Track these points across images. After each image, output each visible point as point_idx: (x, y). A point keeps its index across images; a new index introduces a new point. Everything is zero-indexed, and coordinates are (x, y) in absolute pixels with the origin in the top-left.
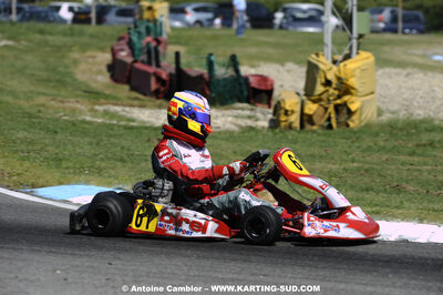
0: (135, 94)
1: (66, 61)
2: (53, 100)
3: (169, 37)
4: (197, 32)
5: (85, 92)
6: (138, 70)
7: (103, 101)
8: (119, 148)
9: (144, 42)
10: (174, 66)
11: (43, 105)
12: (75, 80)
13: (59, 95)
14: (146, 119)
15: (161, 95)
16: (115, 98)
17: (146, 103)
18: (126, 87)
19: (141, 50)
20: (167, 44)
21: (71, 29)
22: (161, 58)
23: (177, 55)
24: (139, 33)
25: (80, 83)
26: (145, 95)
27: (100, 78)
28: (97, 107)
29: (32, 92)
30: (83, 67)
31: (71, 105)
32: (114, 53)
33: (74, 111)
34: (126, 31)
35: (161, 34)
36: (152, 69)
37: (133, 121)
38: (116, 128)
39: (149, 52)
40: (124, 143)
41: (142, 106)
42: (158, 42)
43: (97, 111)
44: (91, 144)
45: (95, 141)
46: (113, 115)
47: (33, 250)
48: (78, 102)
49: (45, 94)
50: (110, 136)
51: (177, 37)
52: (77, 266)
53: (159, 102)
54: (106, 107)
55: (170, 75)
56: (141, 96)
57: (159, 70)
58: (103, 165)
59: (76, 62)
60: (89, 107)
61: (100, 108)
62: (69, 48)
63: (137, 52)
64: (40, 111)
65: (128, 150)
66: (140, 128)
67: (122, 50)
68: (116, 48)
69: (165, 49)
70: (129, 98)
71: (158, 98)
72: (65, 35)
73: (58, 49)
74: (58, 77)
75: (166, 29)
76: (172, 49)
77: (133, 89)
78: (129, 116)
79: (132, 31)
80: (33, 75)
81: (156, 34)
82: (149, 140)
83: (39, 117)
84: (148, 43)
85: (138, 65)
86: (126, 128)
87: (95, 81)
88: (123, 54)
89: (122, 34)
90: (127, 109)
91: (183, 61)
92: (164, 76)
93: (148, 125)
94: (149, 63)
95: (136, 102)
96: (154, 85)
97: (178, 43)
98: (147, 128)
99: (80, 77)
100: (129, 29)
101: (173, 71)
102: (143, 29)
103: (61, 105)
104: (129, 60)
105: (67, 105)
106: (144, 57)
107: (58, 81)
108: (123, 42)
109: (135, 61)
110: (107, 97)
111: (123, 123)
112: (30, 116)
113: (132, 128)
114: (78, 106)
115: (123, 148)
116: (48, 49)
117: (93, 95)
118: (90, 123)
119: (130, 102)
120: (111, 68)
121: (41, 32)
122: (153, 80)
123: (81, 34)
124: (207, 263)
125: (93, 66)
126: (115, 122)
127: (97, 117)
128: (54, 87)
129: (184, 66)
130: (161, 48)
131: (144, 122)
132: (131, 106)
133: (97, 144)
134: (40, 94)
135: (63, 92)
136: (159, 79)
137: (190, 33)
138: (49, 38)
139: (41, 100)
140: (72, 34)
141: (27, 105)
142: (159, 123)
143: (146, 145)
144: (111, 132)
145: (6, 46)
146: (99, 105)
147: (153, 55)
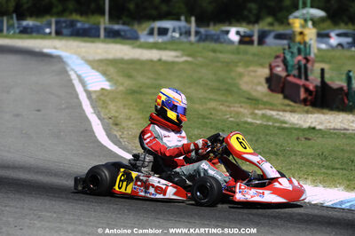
0: (287, 102)
1: (233, 74)
2: (222, 105)
3: (316, 56)
4: (338, 53)
5: (248, 99)
6: (290, 82)
7: (261, 106)
8: (273, 145)
9: (296, 60)
10: (319, 80)
11: (214, 109)
12: (239, 89)
13: (226, 102)
14: (296, 122)
15: (308, 103)
16: (271, 104)
17: (296, 108)
18: (281, 96)
19: (293, 66)
20: (314, 62)
21: (238, 49)
22: (309, 73)
23: (323, 71)
24: (292, 53)
25: (244, 92)
26: (295, 102)
27: (259, 88)
28: (256, 111)
29: (205, 98)
30: (246, 79)
31: (236, 109)
32: (271, 68)
33: (238, 114)
34: (282, 51)
35: (309, 54)
36: (301, 82)
37: (285, 123)
38: (271, 128)
39: (299, 68)
40: (277, 140)
41: (292, 111)
42: (307, 60)
43: (256, 114)
45: (254, 138)
46: (270, 118)
48: (241, 107)
49: (215, 100)
50: (267, 135)
51: (322, 57)
53: (306, 108)
54: (264, 112)
55: (316, 87)
56: (291, 103)
57: (307, 83)
59: (241, 75)
60: (251, 111)
61: (259, 112)
62: (236, 64)
63: (289, 68)
64: (211, 114)
65: (281, 146)
66: (291, 128)
67: (278, 66)
68: (273, 64)
69: (313, 66)
70: (283, 105)
71: (306, 105)
72: (233, 53)
73: (227, 64)
74: (226, 86)
75: (314, 51)
76: (318, 67)
77: (286, 97)
78: (282, 119)
79: (286, 52)
80: (207, 85)
81: (306, 54)
82: (298, 139)
83: (211, 118)
84: (299, 61)
85: (290, 79)
86: (279, 128)
87: (256, 90)
88: (279, 69)
89: (278, 54)
90: (281, 113)
91: (327, 76)
92: (311, 87)
93: (297, 126)
94: (300, 77)
95: (288, 108)
96: (303, 95)
97: (323, 61)
98: (296, 129)
99: (244, 87)
100: (284, 49)
101: (319, 84)
102: (295, 50)
103: (228, 109)
104: (284, 74)
105: (232, 109)
106: (295, 72)
107: (227, 90)
108: (279, 60)
109: (288, 75)
110: (265, 103)
111: (277, 125)
112: (204, 117)
113: (284, 129)
114: (242, 110)
115: (277, 144)
116: (219, 64)
117: (254, 101)
118: (251, 124)
119: (283, 108)
120: (268, 80)
121: (214, 51)
122: (302, 91)
123: (246, 53)
125: (254, 79)
126: (270, 123)
127: (256, 119)
128: (223, 95)
129: (327, 80)
130: (309, 65)
131: (294, 124)
132: (284, 111)
133: (256, 141)
134: (211, 99)
135: (230, 99)
136: (307, 90)
137: (333, 53)
138: (220, 55)
139: (213, 105)
140: (238, 53)
141: (201, 108)
142: (306, 125)
143: (295, 143)
144: (267, 131)
145: (186, 62)
146: (259, 109)
147: (303, 70)
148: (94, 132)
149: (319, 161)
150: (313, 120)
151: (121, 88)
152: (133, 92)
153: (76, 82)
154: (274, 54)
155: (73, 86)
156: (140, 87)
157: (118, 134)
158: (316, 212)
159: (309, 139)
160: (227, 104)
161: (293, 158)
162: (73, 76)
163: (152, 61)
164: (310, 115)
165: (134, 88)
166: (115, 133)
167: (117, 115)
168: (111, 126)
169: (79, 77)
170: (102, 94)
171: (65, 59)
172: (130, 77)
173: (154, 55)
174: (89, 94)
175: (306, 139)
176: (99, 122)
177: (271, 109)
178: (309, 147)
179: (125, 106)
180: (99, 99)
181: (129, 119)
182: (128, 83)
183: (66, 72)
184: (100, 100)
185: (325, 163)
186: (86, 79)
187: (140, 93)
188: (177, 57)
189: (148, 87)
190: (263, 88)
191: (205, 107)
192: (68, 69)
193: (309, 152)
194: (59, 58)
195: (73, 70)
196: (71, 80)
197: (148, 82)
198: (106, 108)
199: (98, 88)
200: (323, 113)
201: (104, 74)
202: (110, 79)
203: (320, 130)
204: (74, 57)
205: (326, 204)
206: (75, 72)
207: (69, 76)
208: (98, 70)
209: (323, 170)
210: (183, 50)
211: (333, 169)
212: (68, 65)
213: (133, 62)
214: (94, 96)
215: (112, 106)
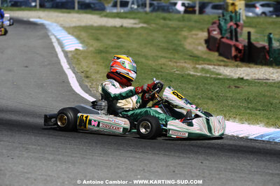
0: (221, 58)
1: (179, 37)
2: (170, 61)
3: (244, 22)
4: (262, 19)
5: (191, 56)
6: (224, 43)
7: (201, 62)
8: (210, 92)
9: (228, 26)
10: (247, 41)
11: (164, 64)
12: (184, 49)
13: (174, 59)
14: (228, 74)
15: (238, 59)
16: (209, 60)
17: (227, 64)
18: (216, 54)
19: (226, 30)
20: (243, 26)
21: (183, 17)
22: (239, 35)
23: (249, 33)
24: (225, 20)
25: (188, 51)
26: (228, 58)
27: (200, 48)
28: (197, 66)
29: (157, 56)
30: (189, 40)
31: (181, 64)
32: (209, 32)
33: (183, 68)
34: (217, 19)
35: (239, 21)
36: (233, 42)
37: (220, 75)
38: (209, 79)
39: (231, 32)
40: (213, 88)
41: (226, 66)
42: (237, 25)
43: (197, 68)
44: (193, 88)
45: (195, 87)
46: (207, 71)
47: (155, 154)
48: (185, 62)
49: (165, 57)
50: (205, 84)
51: (250, 23)
52: (181, 164)
53: (236, 63)
54: (203, 66)
55: (244, 46)
56: (225, 59)
57: (237, 43)
58: (200, 102)
59: (185, 38)
60: (193, 66)
61: (200, 67)
62: (181, 29)
63: (223, 32)
64: (162, 68)
65: (217, 93)
66: (224, 79)
67: (214, 30)
68: (211, 29)
69: (242, 30)
70: (218, 60)
71: (236, 61)
72: (179, 21)
73: (175, 29)
74: (174, 47)
75: (243, 17)
76: (246, 30)
77: (220, 55)
78: (217, 71)
79: (221, 19)
80: (158, 45)
81: (236, 21)
82: (230, 87)
83: (161, 72)
84: (231, 26)
85: (224, 40)
86: (215, 79)
87: (197, 50)
88: (215, 33)
89: (214, 20)
90: (216, 67)
91: (253, 37)
92: (240, 47)
93: (229, 77)
94: (231, 39)
95: (222, 63)
96: (234, 53)
97: (250, 26)
98: (228, 79)
99: (188, 47)
100: (219, 17)
101: (246, 44)
102: (228, 18)
103: (175, 64)
104: (219, 37)
105: (178, 64)
106: (228, 35)
107: (174, 50)
108: (215, 26)
109: (222, 38)
110: (204, 60)
111: (213, 76)
112: (156, 71)
113: (219, 79)
114: (186, 65)
115: (213, 92)
116: (168, 29)
117: (195, 58)
118: (193, 76)
119: (219, 63)
120: (207, 41)
121: (164, 19)
122: (233, 49)
123: (189, 20)
124: (262, 164)
125: (196, 40)
126: (208, 75)
127: (197, 72)
128: (171, 53)
129: (253, 41)
130: (239, 30)
131: (227, 76)
132: (219, 65)
133: (197, 89)
134: (162, 57)
135: (176, 56)
136: (237, 49)
137: (258, 20)
138: (169, 23)
139: (163, 61)
140: (184, 20)
141: (154, 64)
142: (236, 76)
143: (227, 90)
144: (205, 81)
145: (142, 27)
146: (199, 64)
147: (234, 33)
148: (70, 84)
149: (245, 104)
150: (242, 72)
151: (91, 49)
152: (100, 52)
153: (56, 45)
154: (211, 21)
155: (53, 47)
156: (106, 48)
157: (89, 85)
158: (242, 143)
159: (238, 87)
160: (175, 60)
161: (225, 102)
162: (54, 40)
163: (115, 27)
164: (239, 69)
165: (102, 49)
166: (87, 84)
167: (88, 69)
168: (84, 78)
169: (58, 40)
170: (76, 54)
171: (47, 27)
172: (98, 40)
173: (117, 22)
174: (66, 53)
175: (236, 87)
176: (74, 75)
177: (208, 64)
178: (238, 93)
179: (94, 62)
180: (73, 58)
181: (98, 72)
182: (97, 45)
183: (48, 36)
184: (75, 58)
185: (250, 105)
186: (64, 42)
187: (106, 52)
188: (135, 24)
189: (112, 48)
190: (202, 48)
191: (157, 63)
192: (50, 34)
193: (238, 97)
194: (42, 26)
195: (53, 34)
196: (52, 43)
197: (113, 44)
198: (79, 64)
199: (73, 49)
200: (250, 67)
201: (78, 37)
202: (82, 42)
203: (247, 80)
204: (55, 24)
205: (250, 137)
206: (55, 36)
207: (50, 39)
208: (73, 35)
209: (249, 111)
210: (139, 18)
211: (256, 110)
212: (50, 31)
213: (100, 28)
214: (70, 55)
215: (84, 63)
